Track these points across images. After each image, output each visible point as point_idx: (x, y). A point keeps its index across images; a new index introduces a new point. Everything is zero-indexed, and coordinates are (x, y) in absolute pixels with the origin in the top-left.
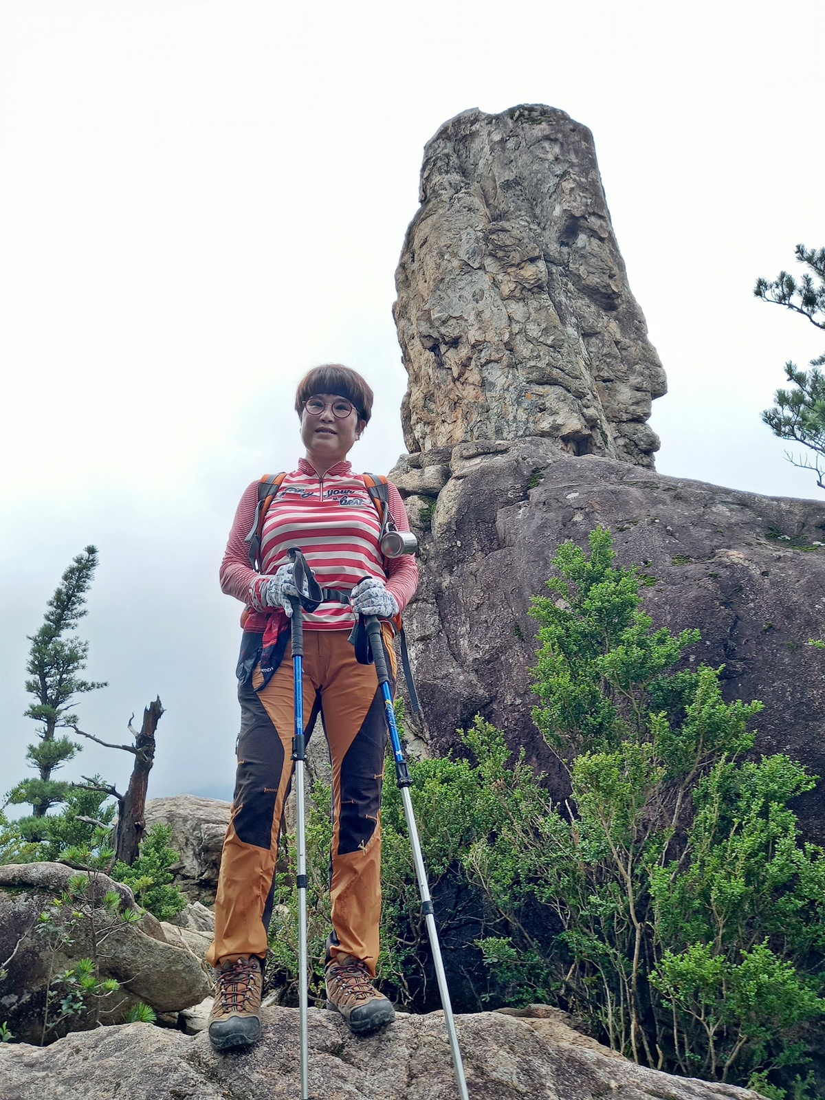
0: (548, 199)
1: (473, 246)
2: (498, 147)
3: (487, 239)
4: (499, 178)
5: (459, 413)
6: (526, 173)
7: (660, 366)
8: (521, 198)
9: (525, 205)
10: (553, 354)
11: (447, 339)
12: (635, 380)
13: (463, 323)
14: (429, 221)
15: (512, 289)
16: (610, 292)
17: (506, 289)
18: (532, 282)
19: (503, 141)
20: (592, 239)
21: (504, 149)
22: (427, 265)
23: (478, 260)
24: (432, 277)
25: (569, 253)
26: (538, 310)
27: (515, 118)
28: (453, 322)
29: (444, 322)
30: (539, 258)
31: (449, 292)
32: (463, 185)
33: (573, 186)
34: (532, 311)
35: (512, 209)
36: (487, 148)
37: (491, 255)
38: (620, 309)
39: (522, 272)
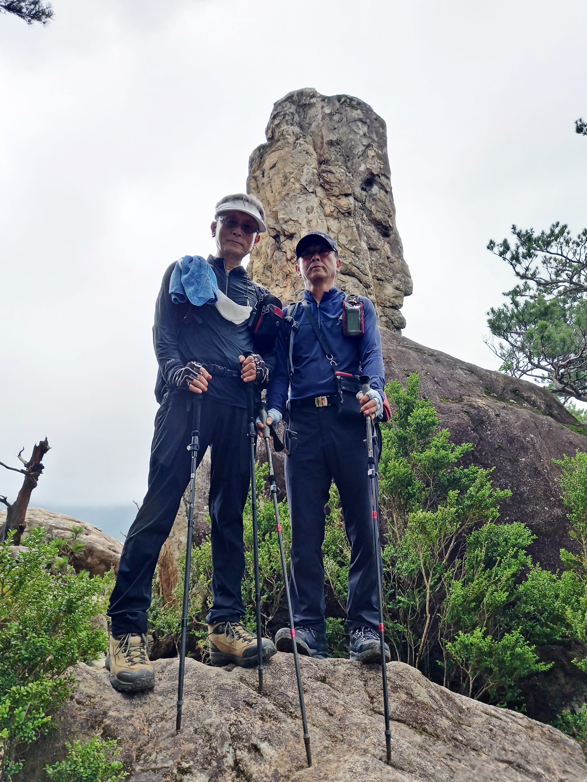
0: (357, 159)
1: (310, 178)
2: (327, 118)
3: (319, 175)
4: (326, 137)
5: (289, 282)
6: (344, 139)
7: (410, 277)
8: (339, 154)
9: (342, 157)
10: (353, 257)
11: (286, 233)
12: (396, 283)
13: (298, 225)
14: (278, 153)
15: (332, 210)
16: (388, 226)
17: (328, 210)
18: (345, 209)
19: (331, 115)
20: (381, 190)
21: (331, 119)
22: (274, 181)
23: (313, 187)
24: (278, 191)
25: (366, 196)
26: (348, 227)
27: (341, 102)
28: (291, 223)
29: (286, 222)
30: (350, 195)
31: (291, 203)
32: (301, 135)
33: (374, 154)
34: (343, 227)
35: (333, 159)
36: (320, 117)
37: (321, 185)
38: (391, 237)
39: (339, 201)
